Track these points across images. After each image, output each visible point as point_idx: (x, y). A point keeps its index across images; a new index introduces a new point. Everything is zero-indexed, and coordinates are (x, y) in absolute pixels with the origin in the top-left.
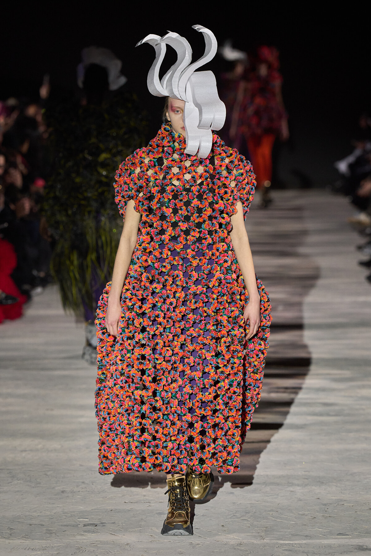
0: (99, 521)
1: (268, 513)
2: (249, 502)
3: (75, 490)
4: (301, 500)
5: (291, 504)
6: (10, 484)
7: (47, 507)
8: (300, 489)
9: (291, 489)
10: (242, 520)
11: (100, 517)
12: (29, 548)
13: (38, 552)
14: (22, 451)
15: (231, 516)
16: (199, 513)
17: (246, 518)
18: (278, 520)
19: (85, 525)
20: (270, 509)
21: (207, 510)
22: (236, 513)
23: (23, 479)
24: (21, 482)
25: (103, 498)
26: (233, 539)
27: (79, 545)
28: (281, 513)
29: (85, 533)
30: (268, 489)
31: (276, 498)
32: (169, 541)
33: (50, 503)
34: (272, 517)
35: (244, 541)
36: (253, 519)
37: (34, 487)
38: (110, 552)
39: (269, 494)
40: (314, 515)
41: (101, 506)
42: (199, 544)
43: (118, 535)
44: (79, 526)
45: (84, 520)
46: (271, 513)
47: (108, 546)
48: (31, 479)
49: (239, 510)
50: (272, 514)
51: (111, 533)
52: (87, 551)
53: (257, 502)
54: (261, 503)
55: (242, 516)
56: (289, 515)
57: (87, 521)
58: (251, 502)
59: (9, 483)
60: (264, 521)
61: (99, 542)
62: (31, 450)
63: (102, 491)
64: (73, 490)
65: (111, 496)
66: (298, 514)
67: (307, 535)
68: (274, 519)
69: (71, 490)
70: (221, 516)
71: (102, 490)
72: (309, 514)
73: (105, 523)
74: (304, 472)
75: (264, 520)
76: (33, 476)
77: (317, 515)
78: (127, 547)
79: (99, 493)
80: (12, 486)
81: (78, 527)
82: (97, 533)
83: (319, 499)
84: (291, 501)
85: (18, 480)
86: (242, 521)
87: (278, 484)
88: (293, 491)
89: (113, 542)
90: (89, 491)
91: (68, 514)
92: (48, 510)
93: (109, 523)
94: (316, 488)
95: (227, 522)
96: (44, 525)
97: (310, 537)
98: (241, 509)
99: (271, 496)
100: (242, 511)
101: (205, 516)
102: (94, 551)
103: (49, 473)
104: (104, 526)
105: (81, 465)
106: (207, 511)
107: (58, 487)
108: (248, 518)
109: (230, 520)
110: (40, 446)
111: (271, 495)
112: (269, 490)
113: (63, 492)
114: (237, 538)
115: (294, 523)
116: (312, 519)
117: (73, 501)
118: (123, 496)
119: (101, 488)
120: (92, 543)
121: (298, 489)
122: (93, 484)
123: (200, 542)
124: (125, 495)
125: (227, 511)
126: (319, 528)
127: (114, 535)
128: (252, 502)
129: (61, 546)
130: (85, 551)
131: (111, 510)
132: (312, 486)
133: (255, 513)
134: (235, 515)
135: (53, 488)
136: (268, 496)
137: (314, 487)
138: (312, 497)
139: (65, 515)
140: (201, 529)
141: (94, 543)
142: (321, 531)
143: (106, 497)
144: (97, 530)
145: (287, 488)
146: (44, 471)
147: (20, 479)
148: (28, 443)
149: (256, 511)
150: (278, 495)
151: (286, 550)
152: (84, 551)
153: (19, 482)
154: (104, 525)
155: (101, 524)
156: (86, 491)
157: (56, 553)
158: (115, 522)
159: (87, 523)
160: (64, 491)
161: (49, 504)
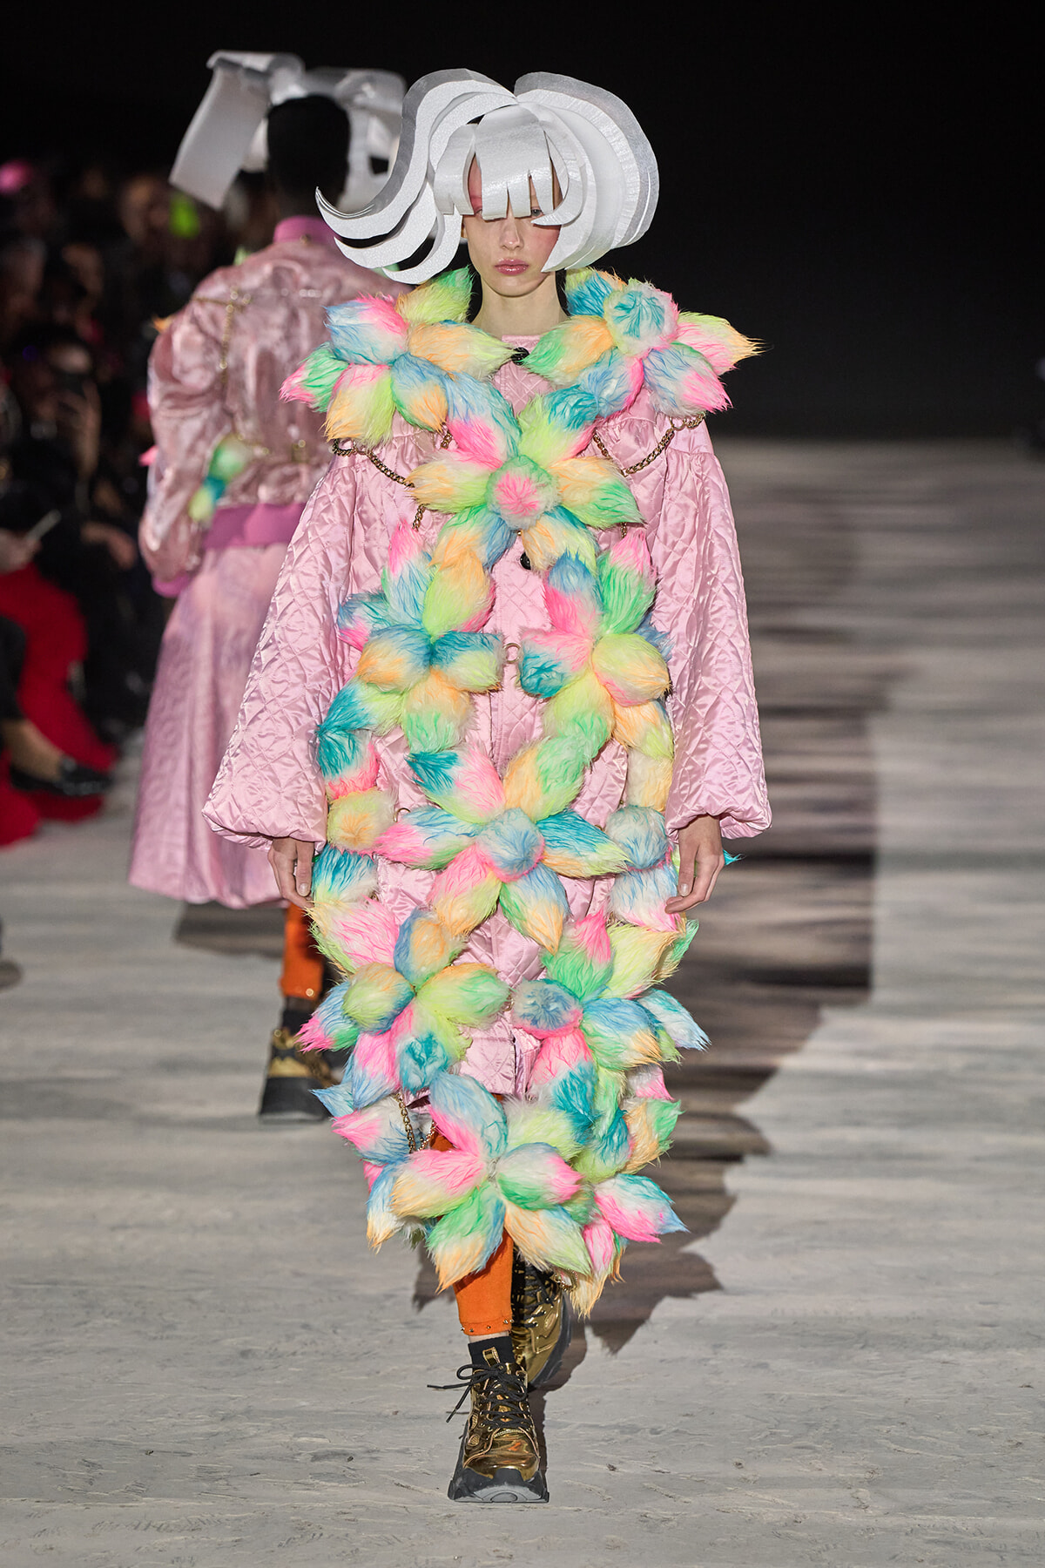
0: (360, 1444)
1: (876, 1427)
2: (816, 1395)
3: (281, 1350)
4: (975, 1390)
5: (945, 1401)
6: (83, 1326)
7: (197, 1399)
8: (970, 1358)
9: (945, 1356)
10: (799, 1448)
11: (362, 1434)
12: (149, 1524)
13: (177, 1538)
14: (113, 1229)
15: (763, 1435)
16: (664, 1426)
17: (809, 1444)
18: (906, 1450)
19: (316, 1458)
20: (881, 1416)
21: (687, 1415)
22: (776, 1427)
23: (120, 1313)
24: (116, 1321)
25: (368, 1375)
26: (770, 1506)
27: (300, 1518)
28: (914, 1429)
29: (317, 1481)
30: (873, 1356)
31: (900, 1382)
32: (576, 1508)
33: (205, 1388)
34: (887, 1439)
35: (805, 1512)
36: (831, 1446)
37: (155, 1338)
38: (396, 1541)
39: (876, 1369)
40: (1016, 1436)
41: (363, 1399)
42: (669, 1520)
43: (419, 1488)
44: (298, 1459)
45: (315, 1439)
46: (885, 1428)
47: (388, 1521)
48: (144, 1313)
49: (789, 1416)
50: (888, 1432)
51: (397, 1482)
52: (326, 1535)
53: (841, 1395)
54: (853, 1398)
55: (796, 1437)
56: (939, 1436)
57: (323, 1445)
58: (822, 1394)
59: (79, 1324)
60: (865, 1450)
61: (363, 1509)
62: (143, 1226)
63: (366, 1354)
64: (276, 1349)
65: (394, 1370)
66: (969, 1432)
67: (997, 1498)
68: (893, 1446)
69: (270, 1349)
70: (732, 1435)
71: (365, 1351)
72: (1000, 1432)
73: (378, 1451)
74: (981, 1303)
75: (864, 1448)
76: (152, 1303)
77: (1028, 1436)
78: (449, 1525)
79: (357, 1359)
80: (88, 1335)
81: (297, 1462)
82: (354, 1481)
83: (1029, 1386)
84: (945, 1393)
85: (107, 1317)
86: (798, 1451)
87: (901, 1343)
88: (947, 1363)
89: (404, 1509)
90: (323, 1354)
91: (264, 1421)
92: (200, 1408)
93: (389, 1451)
94: (1019, 1354)
95: (750, 1454)
96: (191, 1454)
97: (1007, 1504)
98: (792, 1416)
99: (882, 1375)
100: (795, 1421)
101: (685, 1432)
102: (347, 1535)
103: (200, 1296)
104: (375, 1458)
105: (297, 1274)
106: (687, 1418)
107: (229, 1340)
108: (818, 1443)
109: (760, 1448)
110: (168, 1214)
111: (882, 1372)
112: (873, 1358)
113: (244, 1354)
114: (784, 1502)
115: (956, 1458)
116: (1012, 1447)
117: (278, 1382)
118: (428, 1369)
119: (359, 1345)
120: (339, 1510)
121: (965, 1357)
122: (335, 1332)
123: (671, 1513)
124: (435, 1368)
125: (748, 1419)
126: (1034, 1477)
127: (408, 1487)
128: (826, 1395)
129: (245, 1518)
130: (321, 1535)
131: (396, 1413)
132: (1008, 1347)
133: (836, 1426)
134: (775, 1433)
135: (216, 1341)
136: (872, 1376)
137: (1012, 1352)
138: (1009, 1381)
139: (253, 1426)
140: (672, 1473)
141: (348, 1511)
142: (1040, 1485)
143: (378, 1372)
144: (353, 1472)
145: (929, 1352)
146: (184, 1290)
147: (111, 1313)
148: (134, 1202)
149: (837, 1421)
150: (903, 1372)
151: (936, 1542)
152: (318, 1535)
153: (109, 1320)
154: (374, 1455)
155: (367, 1455)
156: (317, 1352)
157: (230, 1539)
158: (408, 1449)
159: (324, 1449)
160: (250, 1351)
161: (204, 1390)
